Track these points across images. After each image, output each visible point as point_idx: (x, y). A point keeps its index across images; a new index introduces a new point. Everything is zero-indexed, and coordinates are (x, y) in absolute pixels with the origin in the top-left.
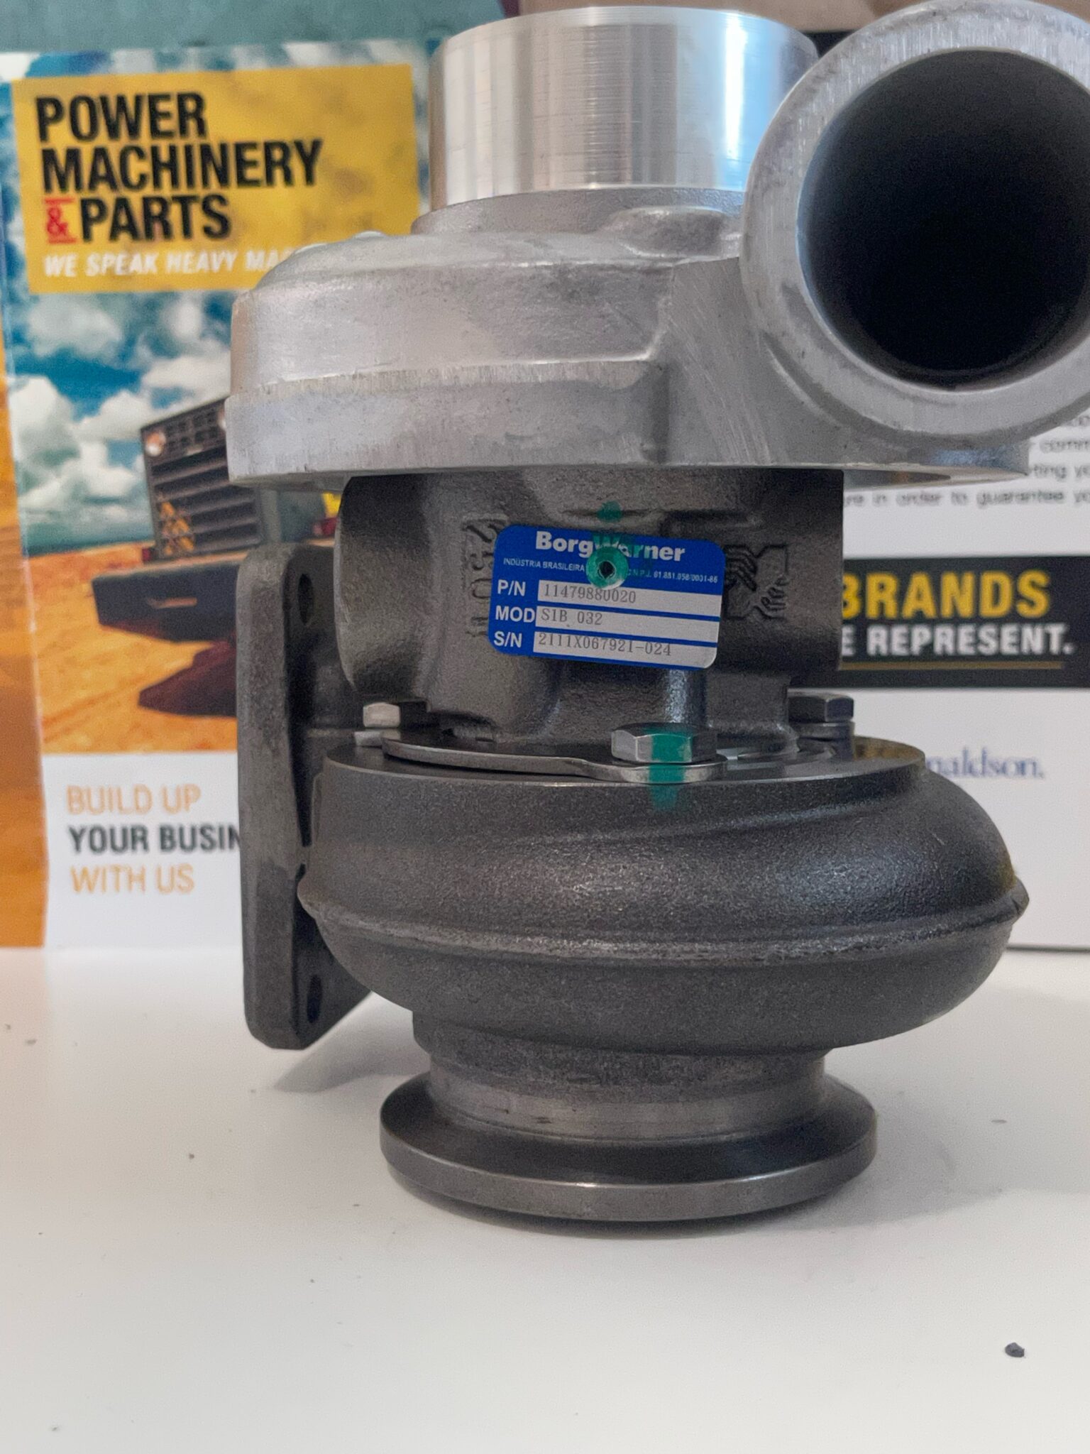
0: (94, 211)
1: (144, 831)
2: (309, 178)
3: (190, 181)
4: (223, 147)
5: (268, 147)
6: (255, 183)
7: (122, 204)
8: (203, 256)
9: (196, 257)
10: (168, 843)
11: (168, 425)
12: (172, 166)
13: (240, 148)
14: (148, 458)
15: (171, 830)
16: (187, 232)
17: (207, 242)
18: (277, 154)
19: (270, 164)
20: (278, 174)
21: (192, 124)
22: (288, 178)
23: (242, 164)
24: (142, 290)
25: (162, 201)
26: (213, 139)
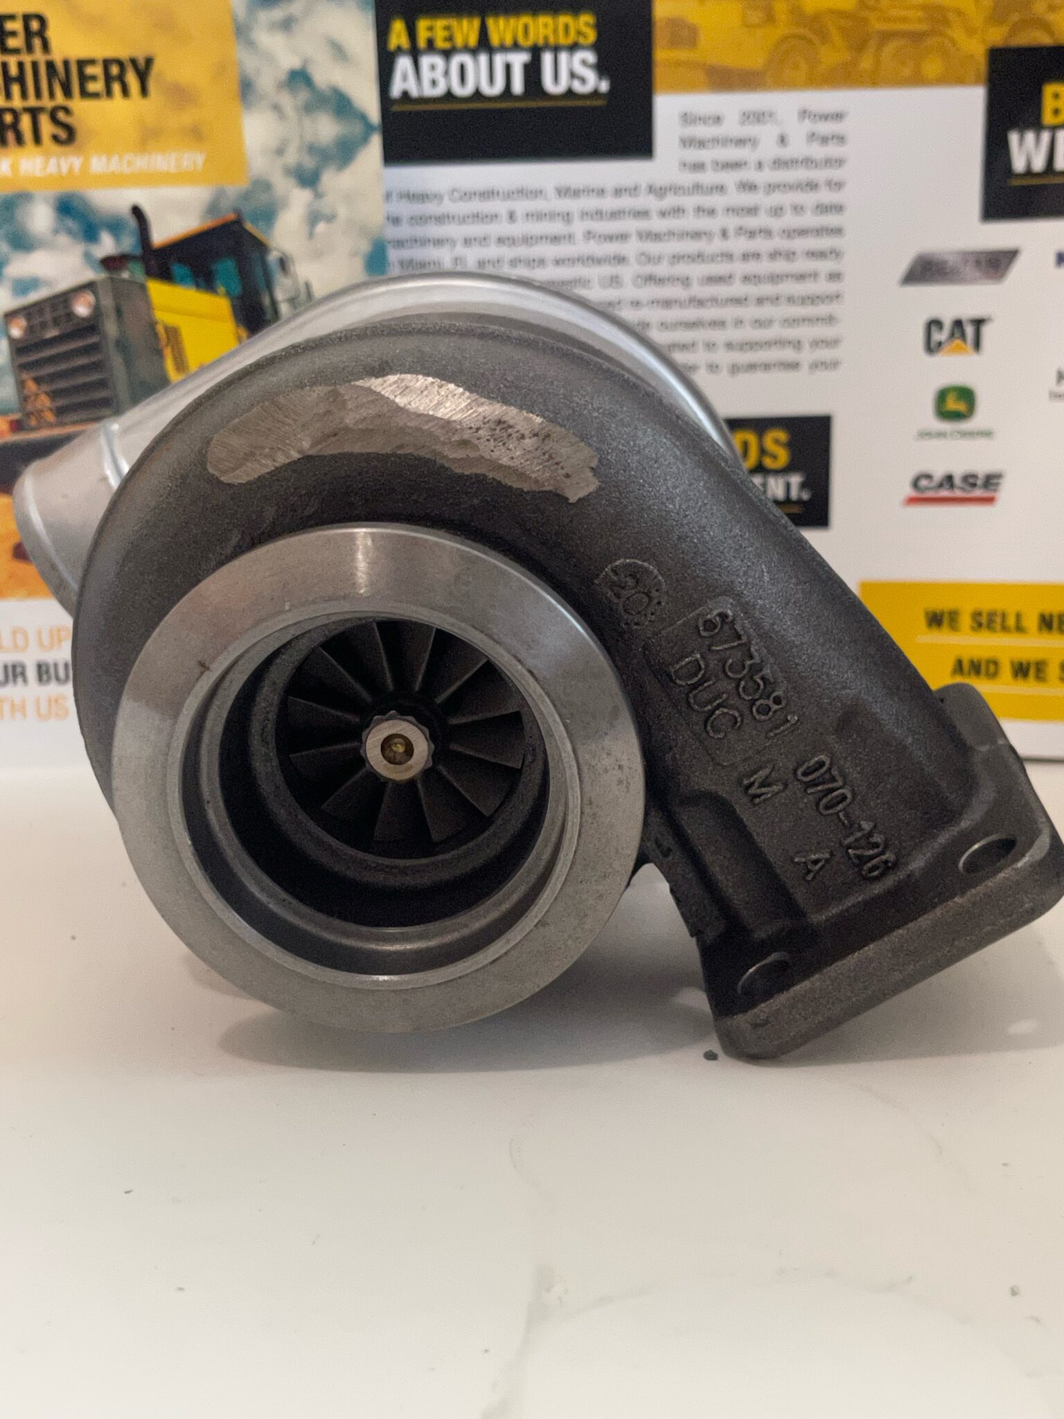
1: (23, 667)
2: (144, 91)
3: (38, 94)
4: (66, 63)
5: (107, 63)
6: (96, 95)
8: (53, 161)
9: (47, 162)
10: (45, 677)
11: (28, 311)
12: (21, 79)
13: (82, 64)
14: (12, 341)
15: (47, 666)
16: (37, 139)
18: (115, 70)
19: (108, 79)
20: (116, 87)
21: (37, 42)
22: (125, 92)
23: (84, 79)
25: (13, 111)
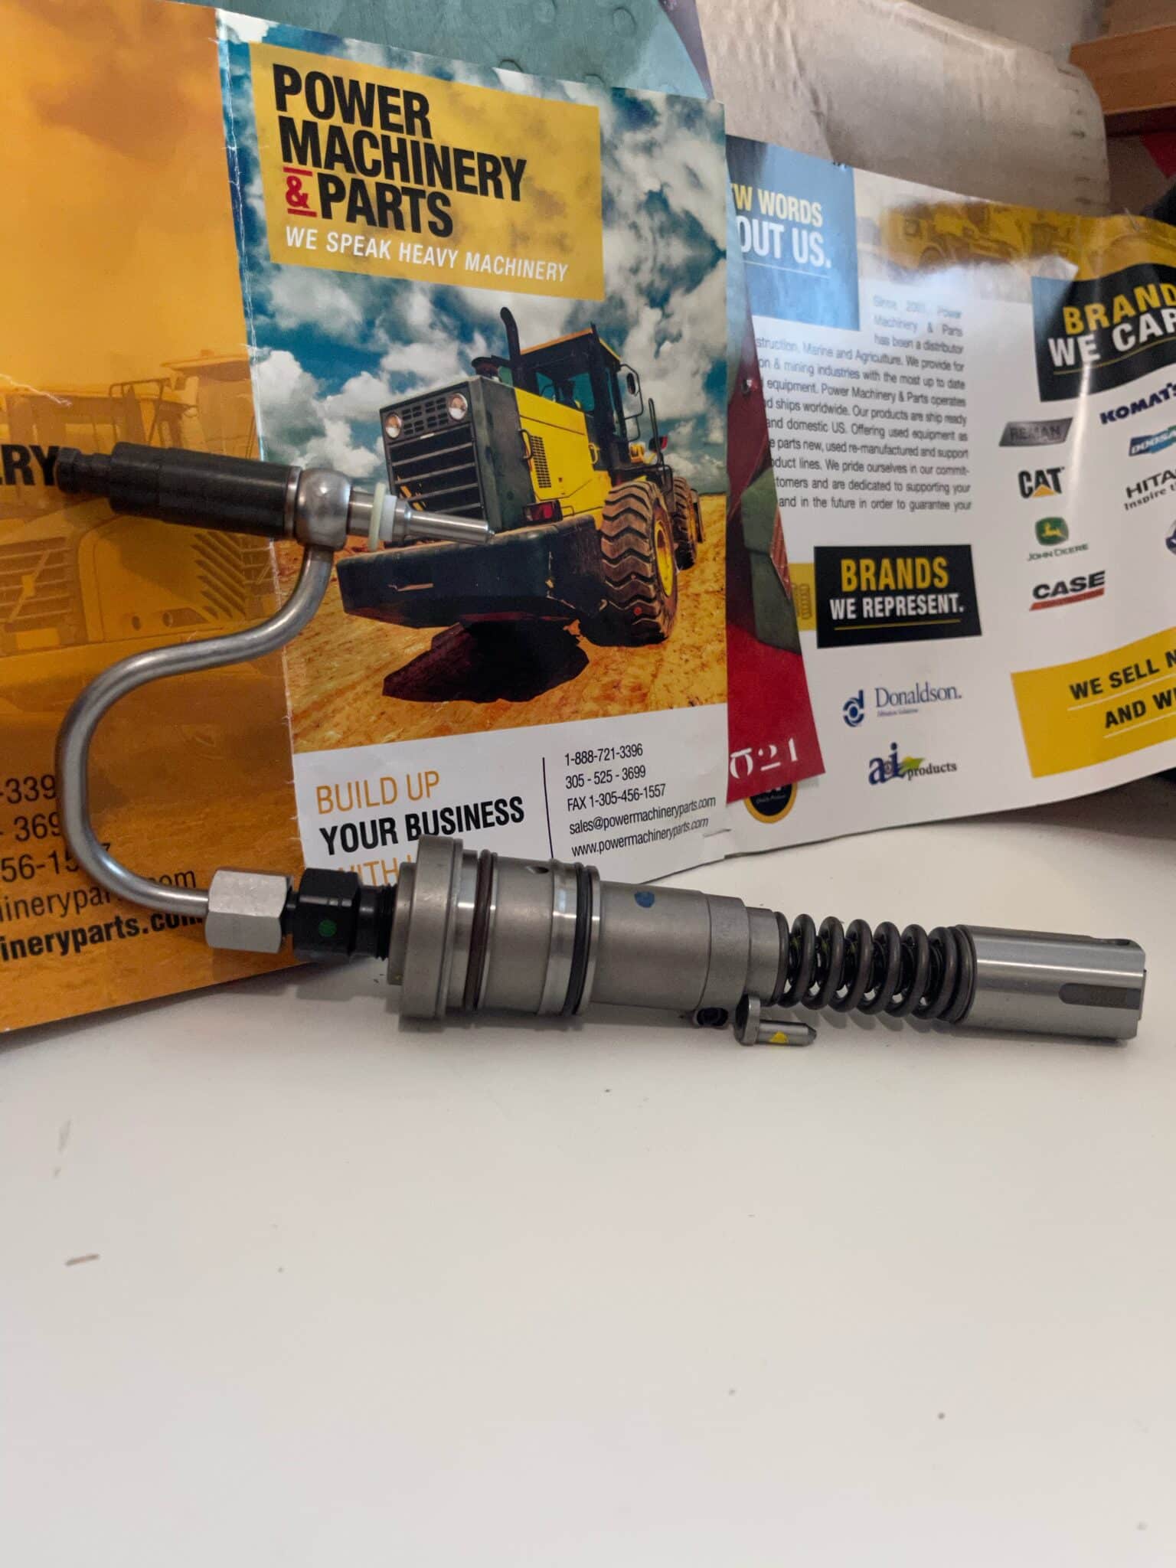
0: (332, 189)
7: (357, 185)
17: (434, 237)
24: (378, 274)
26: (437, 141)
